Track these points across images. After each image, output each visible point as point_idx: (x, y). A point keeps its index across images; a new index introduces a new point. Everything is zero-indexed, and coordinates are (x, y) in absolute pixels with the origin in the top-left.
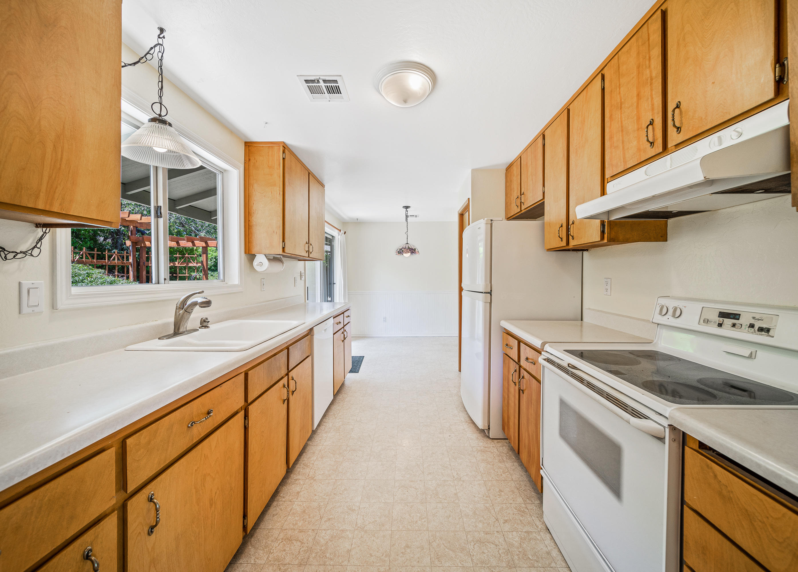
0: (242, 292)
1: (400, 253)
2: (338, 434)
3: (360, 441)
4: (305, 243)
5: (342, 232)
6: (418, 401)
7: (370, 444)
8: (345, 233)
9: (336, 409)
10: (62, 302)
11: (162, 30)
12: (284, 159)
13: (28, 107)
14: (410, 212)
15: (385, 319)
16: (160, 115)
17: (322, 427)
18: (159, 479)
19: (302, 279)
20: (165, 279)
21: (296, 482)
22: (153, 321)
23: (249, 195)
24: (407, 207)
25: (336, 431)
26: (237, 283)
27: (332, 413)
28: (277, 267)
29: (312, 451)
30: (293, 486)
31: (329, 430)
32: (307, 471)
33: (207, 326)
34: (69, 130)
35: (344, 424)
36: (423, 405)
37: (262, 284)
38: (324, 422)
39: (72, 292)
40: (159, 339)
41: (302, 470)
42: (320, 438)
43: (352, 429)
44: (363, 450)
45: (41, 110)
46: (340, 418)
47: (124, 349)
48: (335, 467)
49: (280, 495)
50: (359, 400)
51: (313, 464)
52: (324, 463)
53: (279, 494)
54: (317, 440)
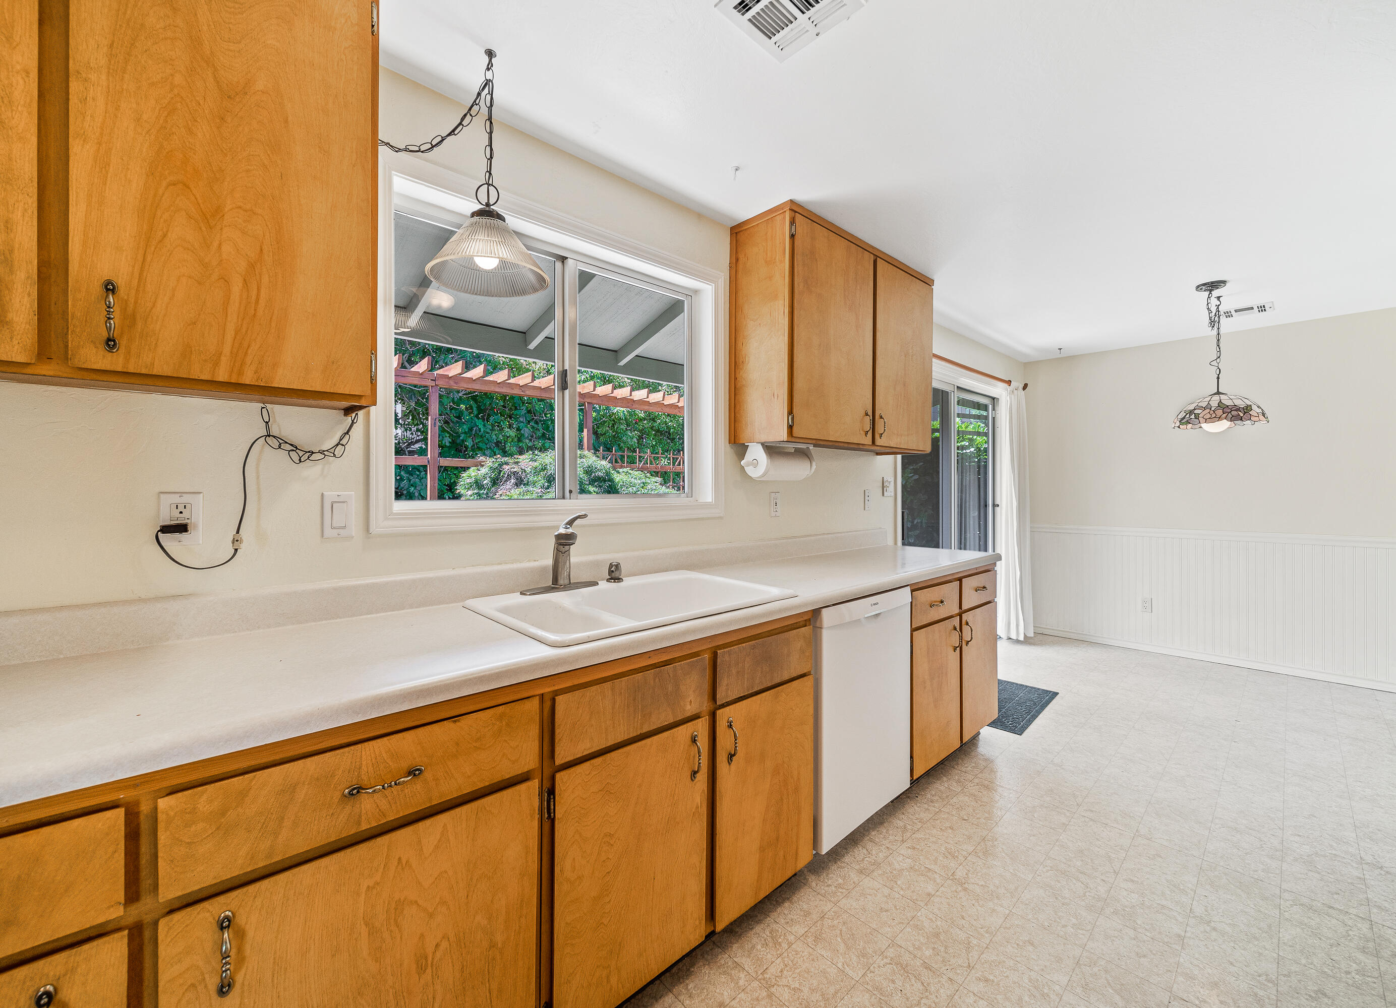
0: (721, 518)
1: (1188, 422)
2: (886, 891)
3: (934, 949)
4: (863, 413)
5: (1017, 384)
6: (1195, 903)
7: (958, 974)
8: (1025, 387)
9: (917, 816)
10: (379, 524)
11: (490, 54)
12: (792, 236)
13: (200, 228)
14: (1229, 298)
15: (1148, 605)
16: (488, 205)
17: (858, 855)
18: (252, 888)
19: (885, 493)
20: (571, 492)
21: (733, 972)
22: (529, 561)
23: (737, 328)
24: (1211, 286)
25: (885, 879)
26: (711, 501)
27: (900, 824)
28: (797, 470)
29: (805, 906)
30: (723, 978)
31: (872, 868)
32: (769, 956)
33: (619, 579)
34: (271, 252)
35: (916, 871)
36: (1214, 929)
37: (773, 503)
38: (871, 840)
39: (394, 509)
40: (521, 593)
41: (759, 947)
42: (841, 881)
43: (929, 894)
44: (928, 984)
45: (221, 229)
46: (914, 848)
47: (461, 604)
48: (832, 990)
49: (687, 985)
50: (987, 815)
51: (790, 944)
52: (813, 960)
53: (688, 979)
54: (830, 882)
